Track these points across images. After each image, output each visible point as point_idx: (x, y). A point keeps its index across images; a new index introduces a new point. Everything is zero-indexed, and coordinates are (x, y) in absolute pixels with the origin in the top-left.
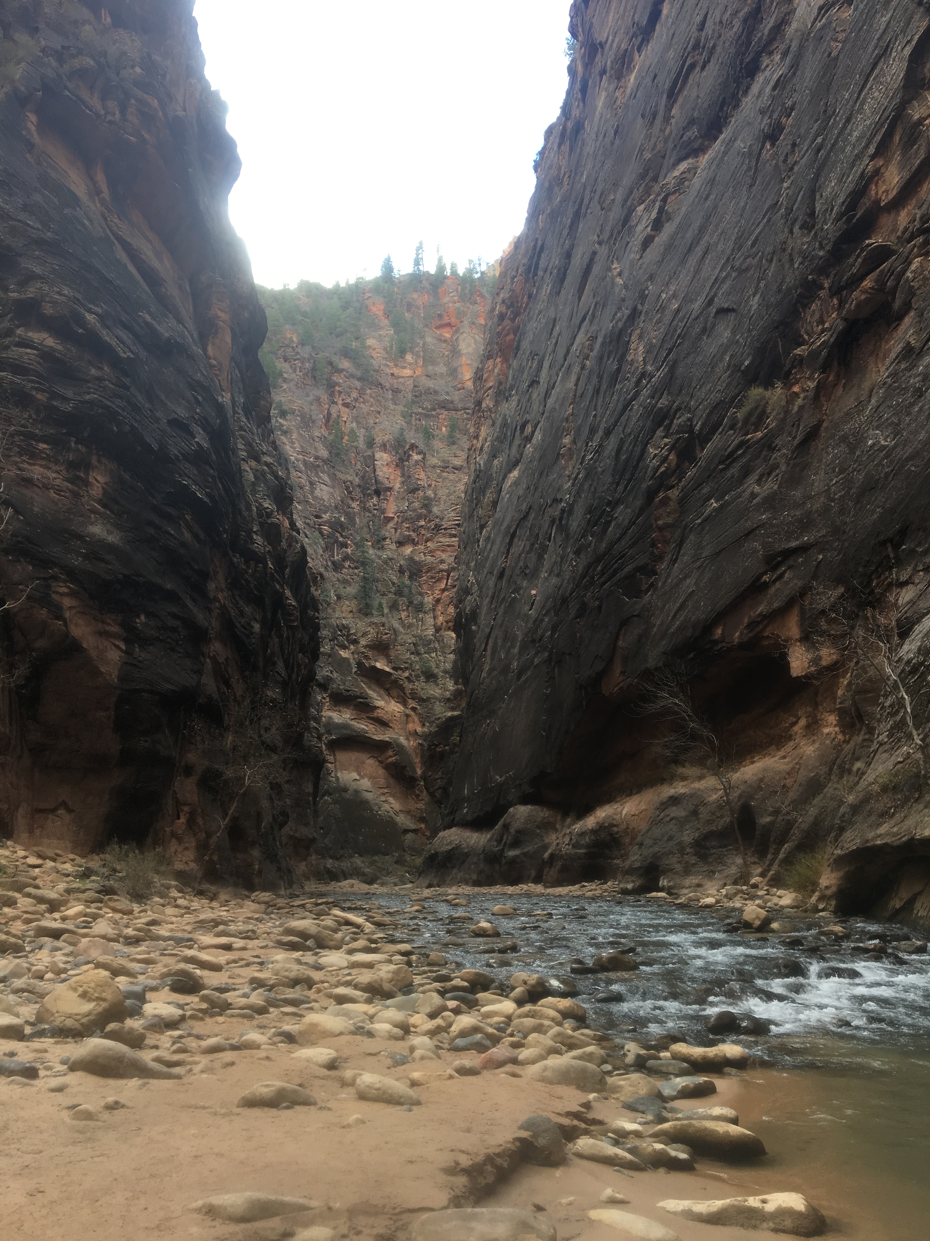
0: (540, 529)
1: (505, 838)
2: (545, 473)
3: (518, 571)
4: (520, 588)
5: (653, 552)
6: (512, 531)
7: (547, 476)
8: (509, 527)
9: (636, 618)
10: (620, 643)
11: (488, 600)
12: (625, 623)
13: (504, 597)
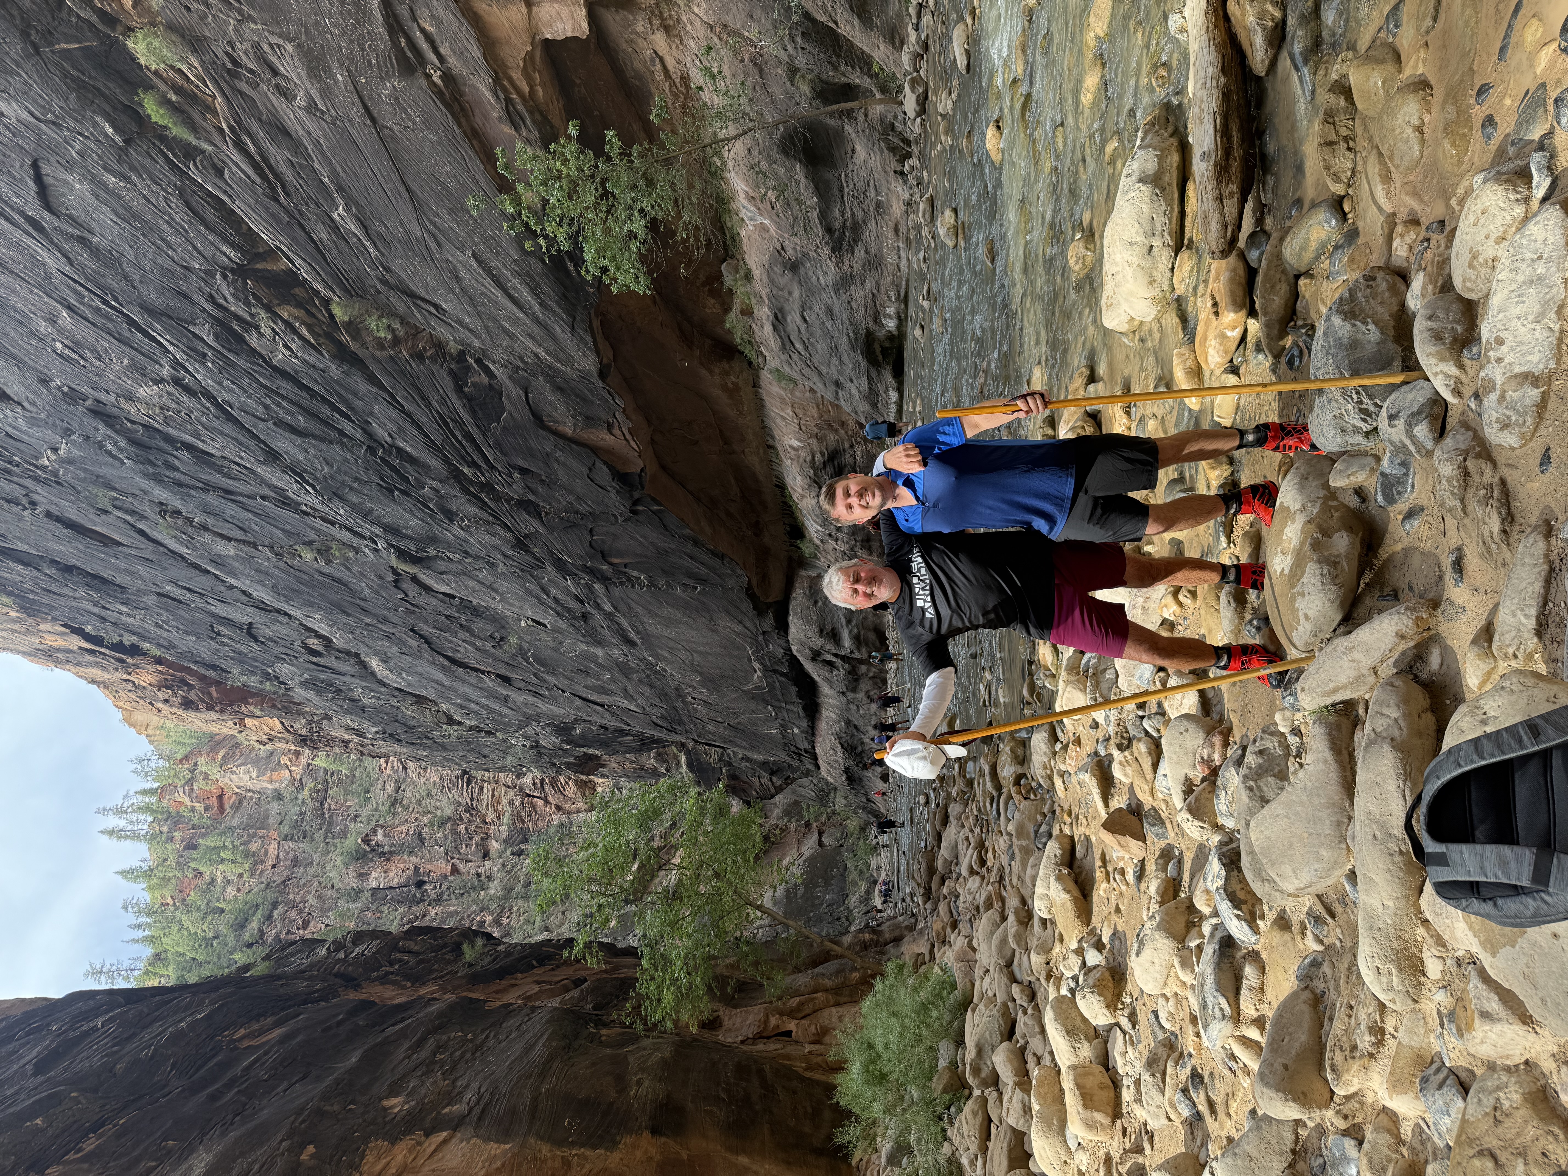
0: (439, 613)
1: (829, 657)
2: (362, 603)
3: (498, 653)
4: (521, 648)
5: (431, 358)
6: (447, 663)
7: (364, 600)
8: (443, 668)
9: (531, 396)
10: (569, 431)
11: (540, 704)
12: (538, 418)
13: (535, 675)
